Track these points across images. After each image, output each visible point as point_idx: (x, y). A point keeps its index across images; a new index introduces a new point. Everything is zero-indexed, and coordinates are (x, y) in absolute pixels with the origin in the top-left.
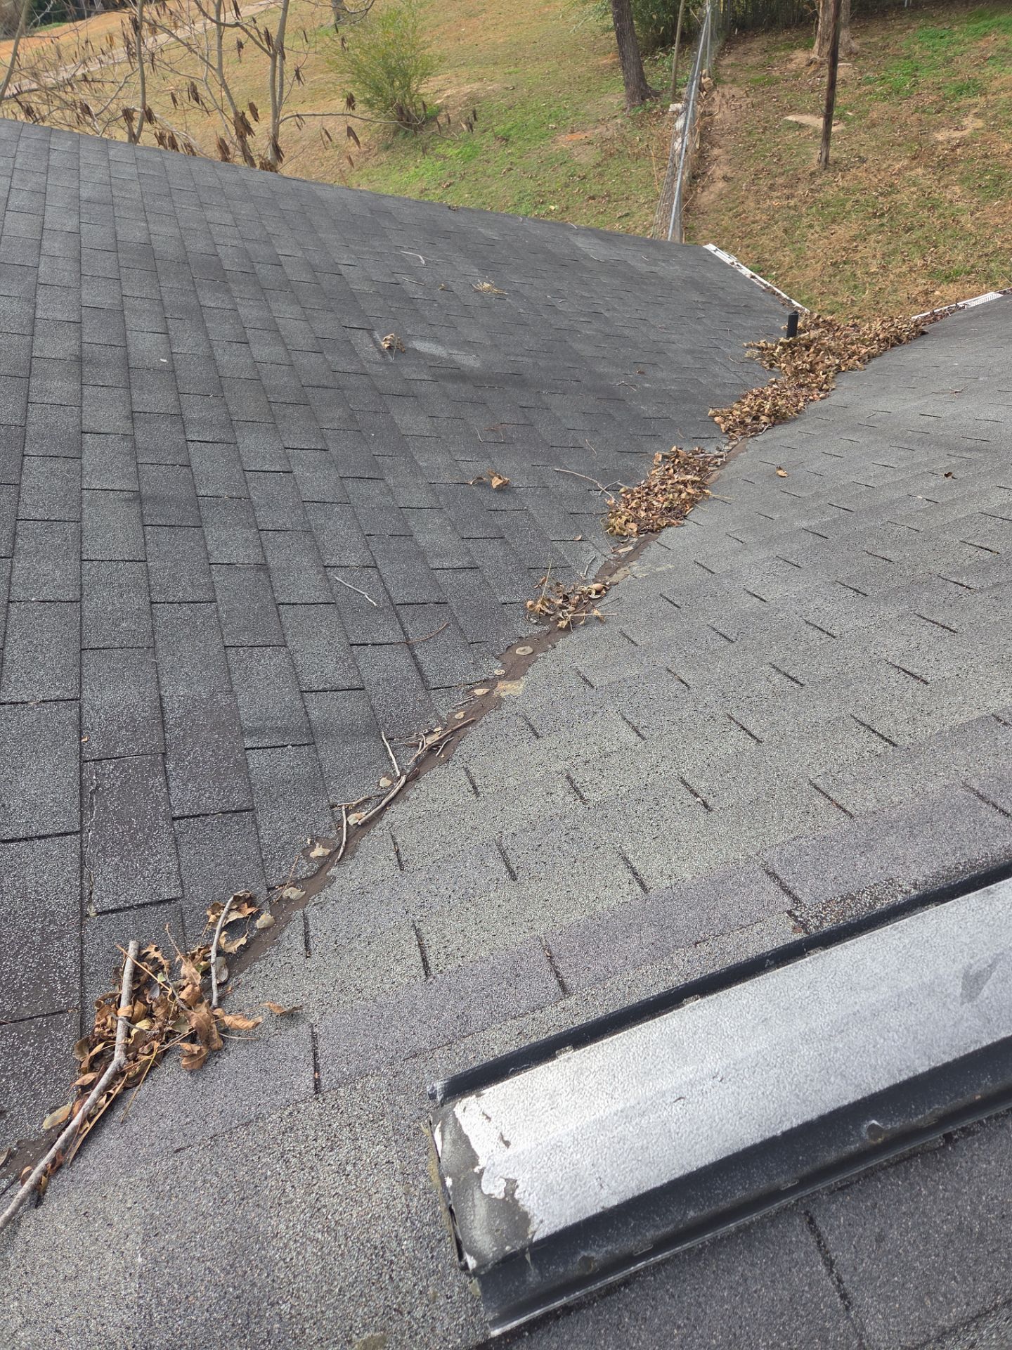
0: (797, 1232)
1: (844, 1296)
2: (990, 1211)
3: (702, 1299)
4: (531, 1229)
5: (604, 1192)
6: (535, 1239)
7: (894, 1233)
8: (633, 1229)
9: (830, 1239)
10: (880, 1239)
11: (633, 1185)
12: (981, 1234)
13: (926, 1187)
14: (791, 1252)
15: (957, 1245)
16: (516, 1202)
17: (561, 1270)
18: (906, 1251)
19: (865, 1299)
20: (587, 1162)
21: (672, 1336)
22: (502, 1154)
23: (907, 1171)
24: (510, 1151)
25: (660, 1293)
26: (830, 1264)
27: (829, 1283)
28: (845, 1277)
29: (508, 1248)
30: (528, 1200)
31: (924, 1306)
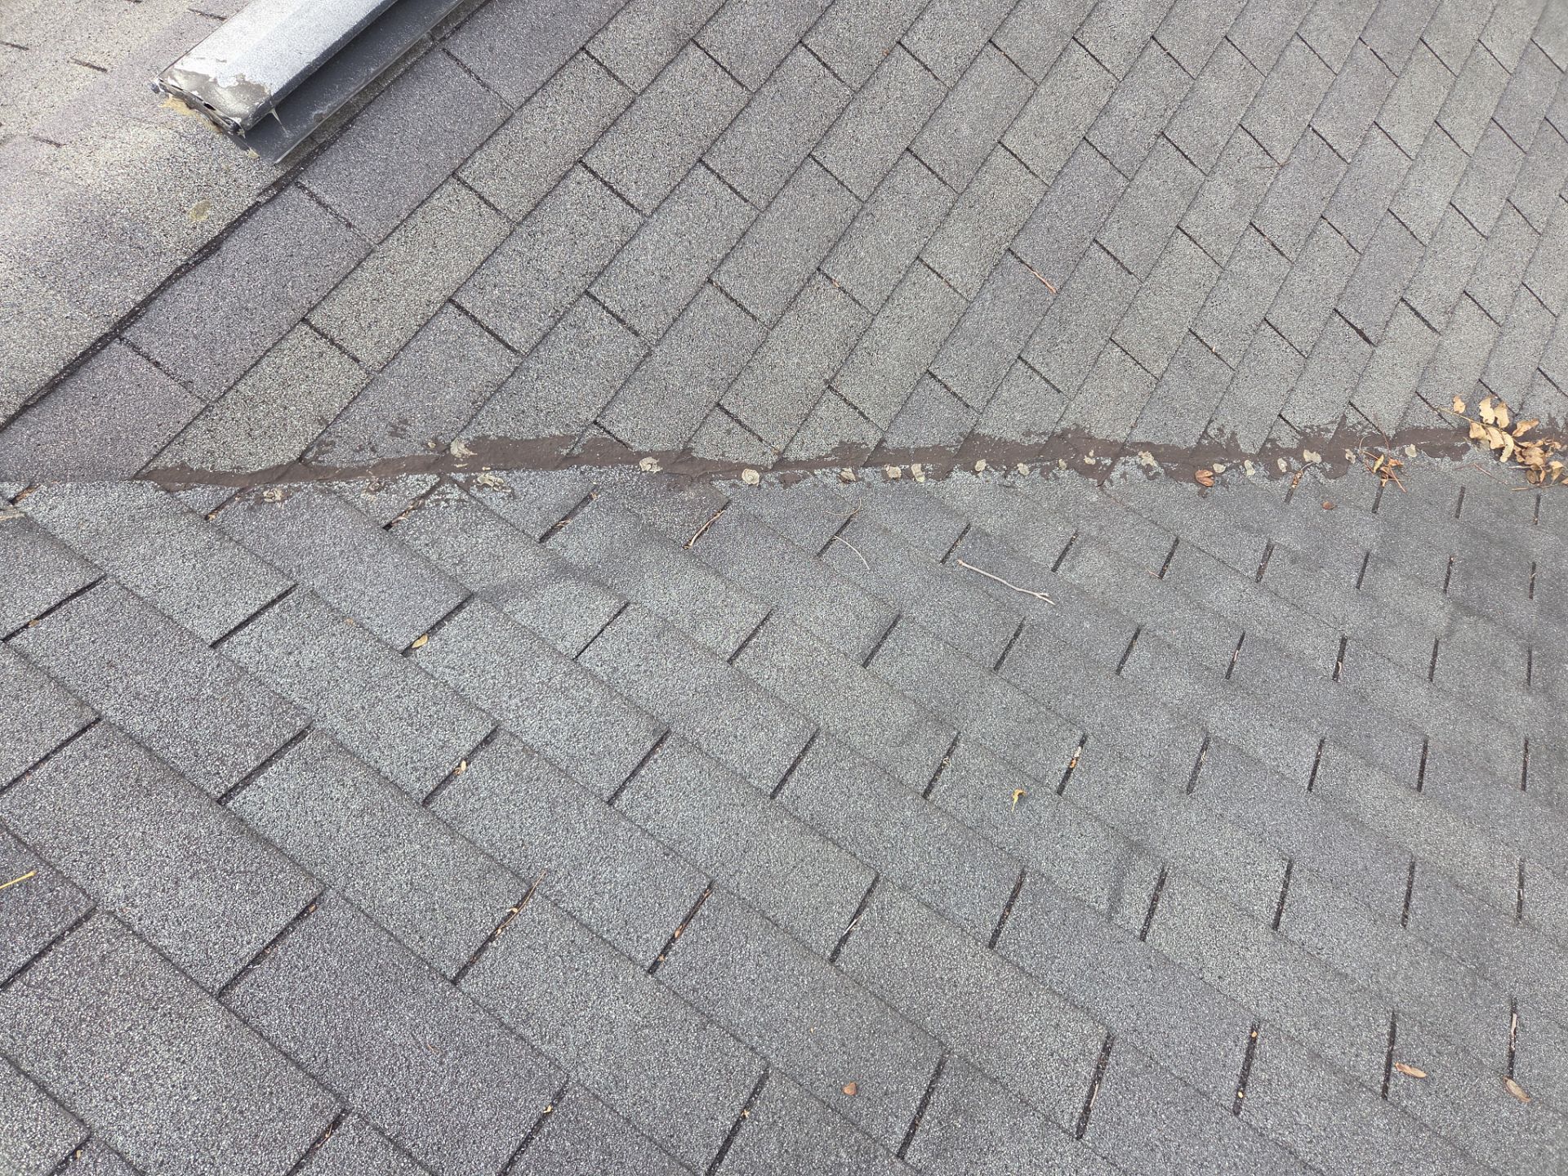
0: (440, 61)
1: (484, 85)
2: (546, 15)
3: (402, 115)
4: (266, 91)
5: (304, 56)
6: (272, 94)
7: (498, 44)
8: (339, 89)
9: (463, 59)
10: (491, 49)
11: (321, 45)
12: (545, 28)
13: (507, 14)
14: (443, 73)
15: (534, 38)
16: (249, 83)
17: (305, 126)
18: (508, 50)
19: (495, 82)
20: (284, 46)
21: (393, 139)
22: (222, 67)
23: (492, 8)
24: (228, 63)
25: (375, 121)
26: (469, 72)
27: (472, 81)
28: (480, 75)
29: (256, 104)
30: (257, 78)
31: (528, 74)
